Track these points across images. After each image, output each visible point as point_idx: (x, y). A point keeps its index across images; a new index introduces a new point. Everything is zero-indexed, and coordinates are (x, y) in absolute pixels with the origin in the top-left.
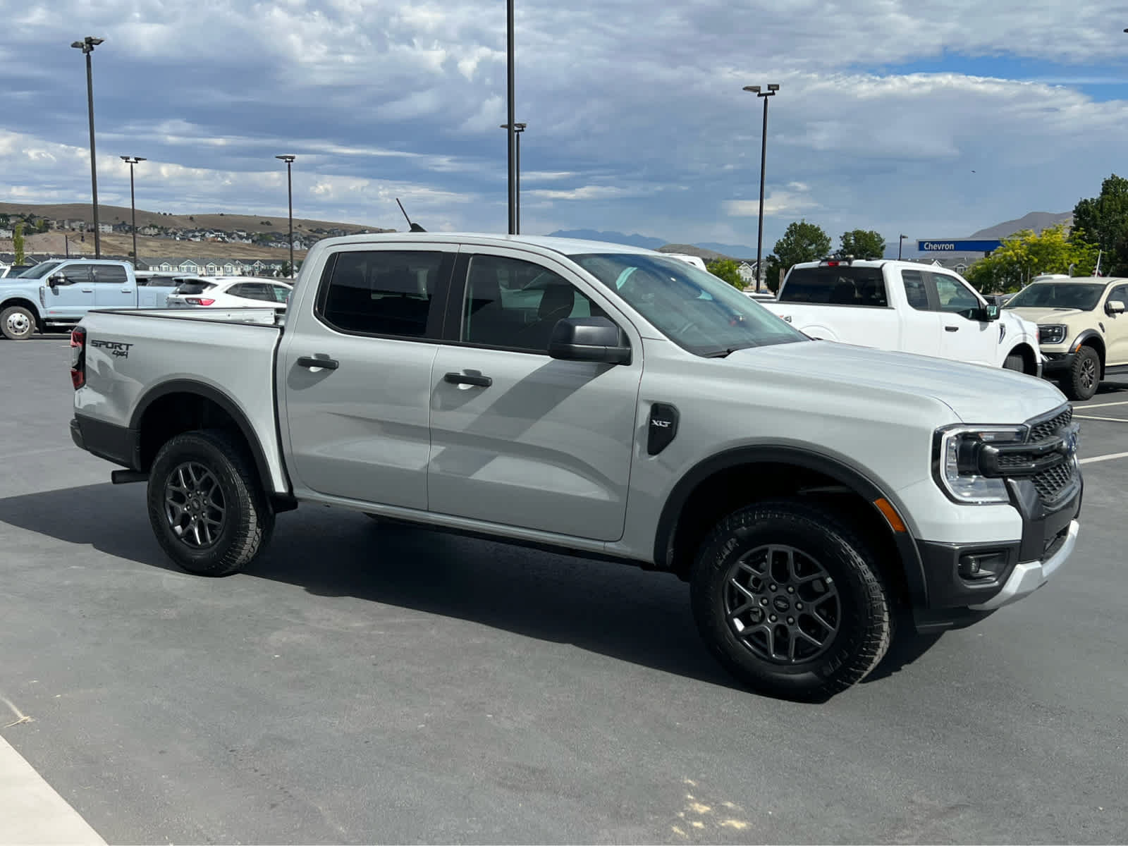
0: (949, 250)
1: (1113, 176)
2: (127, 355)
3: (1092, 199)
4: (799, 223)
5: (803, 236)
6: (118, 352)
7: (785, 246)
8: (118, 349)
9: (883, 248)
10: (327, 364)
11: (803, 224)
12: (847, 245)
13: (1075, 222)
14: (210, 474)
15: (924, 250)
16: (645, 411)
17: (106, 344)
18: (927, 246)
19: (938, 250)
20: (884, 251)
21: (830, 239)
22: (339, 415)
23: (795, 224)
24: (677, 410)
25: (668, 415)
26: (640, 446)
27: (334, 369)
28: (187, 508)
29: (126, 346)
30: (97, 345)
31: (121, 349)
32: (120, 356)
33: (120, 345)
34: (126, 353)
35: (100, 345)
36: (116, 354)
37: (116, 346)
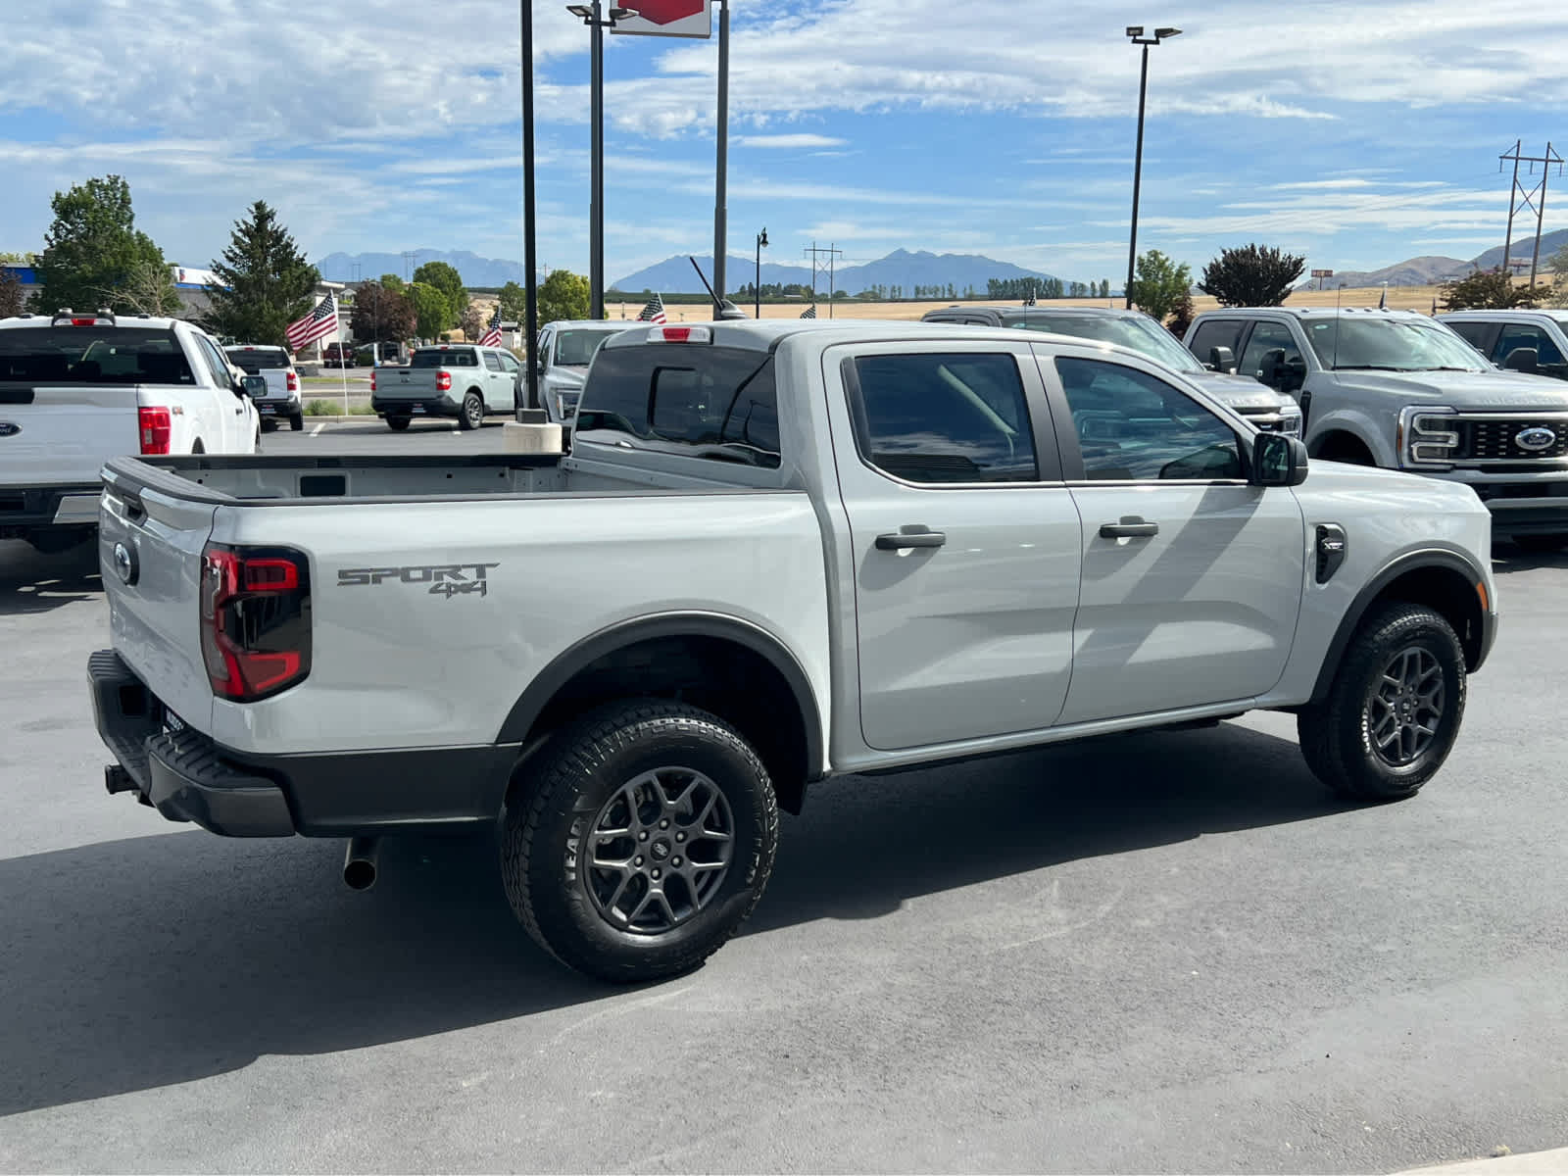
2: (484, 590)
6: (449, 586)
8: (447, 579)
14: (700, 779)
16: (1312, 535)
17: (404, 574)
24: (1344, 529)
25: (1338, 535)
26: (1310, 576)
27: (939, 546)
28: (638, 866)
29: (474, 570)
30: (365, 581)
31: (463, 578)
32: (460, 594)
33: (455, 571)
34: (479, 585)
35: (377, 580)
36: (443, 591)
37: (442, 573)
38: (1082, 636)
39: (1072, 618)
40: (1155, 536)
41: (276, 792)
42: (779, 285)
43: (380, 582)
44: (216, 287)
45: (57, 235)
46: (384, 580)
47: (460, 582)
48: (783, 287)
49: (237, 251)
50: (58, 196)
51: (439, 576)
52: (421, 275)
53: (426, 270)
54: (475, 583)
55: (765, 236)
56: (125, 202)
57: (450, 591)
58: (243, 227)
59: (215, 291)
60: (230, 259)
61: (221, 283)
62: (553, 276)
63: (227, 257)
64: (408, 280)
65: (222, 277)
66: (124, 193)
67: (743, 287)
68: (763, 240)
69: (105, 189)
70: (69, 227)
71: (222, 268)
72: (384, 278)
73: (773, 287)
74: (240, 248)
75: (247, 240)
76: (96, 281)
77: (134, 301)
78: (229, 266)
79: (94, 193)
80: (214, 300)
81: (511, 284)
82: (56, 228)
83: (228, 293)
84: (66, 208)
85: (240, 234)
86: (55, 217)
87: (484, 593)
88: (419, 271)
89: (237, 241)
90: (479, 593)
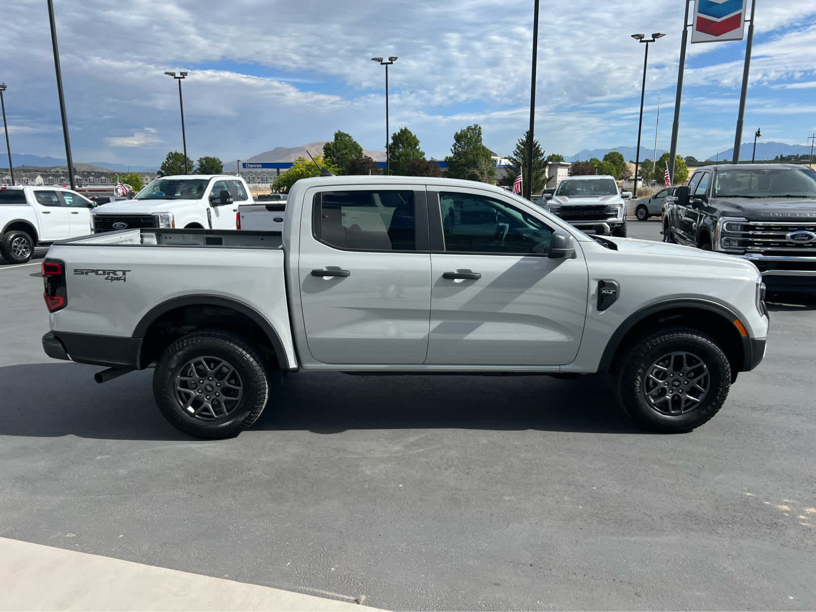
0: (259, 168)
1: (339, 131)
2: (125, 280)
3: (331, 143)
4: (174, 152)
5: (178, 160)
6: (112, 277)
7: (167, 165)
8: (111, 275)
9: (222, 166)
10: (338, 274)
11: (176, 153)
12: (202, 165)
13: (324, 154)
14: (224, 363)
15: (246, 167)
17: (96, 272)
18: (247, 166)
19: (253, 168)
20: (223, 168)
21: (193, 162)
22: (348, 308)
23: (171, 153)
24: (618, 283)
25: (612, 286)
26: (592, 306)
27: (347, 276)
28: (199, 392)
29: (122, 272)
30: (82, 273)
31: (117, 275)
32: (116, 281)
33: (114, 272)
34: (123, 278)
35: (87, 273)
36: (110, 279)
37: (110, 273)
38: (435, 324)
39: (429, 315)
40: (479, 279)
41: (60, 345)
42: (798, 155)
43: (87, 274)
44: (509, 166)
45: (455, 149)
46: (89, 273)
47: (116, 276)
48: (800, 156)
49: (518, 151)
50: (457, 133)
51: (109, 274)
52: (606, 158)
53: (609, 155)
54: (122, 277)
55: (759, 132)
56: (480, 134)
57: (112, 279)
58: (521, 141)
59: (508, 167)
60: (515, 155)
61: (511, 164)
62: (663, 156)
63: (514, 154)
64: (601, 159)
65: (512, 162)
66: (479, 131)
67: (777, 157)
68: (758, 134)
69: (473, 130)
70: (459, 145)
71: (512, 159)
72: (591, 160)
73: (794, 156)
74: (519, 150)
75: (522, 147)
76: (466, 165)
77: (477, 172)
78: (515, 157)
79: (469, 132)
80: (508, 171)
81: (647, 160)
82: (454, 146)
83: (513, 168)
84: (458, 138)
85: (520, 145)
86: (455, 142)
87: (125, 281)
88: (606, 156)
89: (518, 147)
90: (123, 281)
